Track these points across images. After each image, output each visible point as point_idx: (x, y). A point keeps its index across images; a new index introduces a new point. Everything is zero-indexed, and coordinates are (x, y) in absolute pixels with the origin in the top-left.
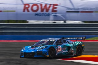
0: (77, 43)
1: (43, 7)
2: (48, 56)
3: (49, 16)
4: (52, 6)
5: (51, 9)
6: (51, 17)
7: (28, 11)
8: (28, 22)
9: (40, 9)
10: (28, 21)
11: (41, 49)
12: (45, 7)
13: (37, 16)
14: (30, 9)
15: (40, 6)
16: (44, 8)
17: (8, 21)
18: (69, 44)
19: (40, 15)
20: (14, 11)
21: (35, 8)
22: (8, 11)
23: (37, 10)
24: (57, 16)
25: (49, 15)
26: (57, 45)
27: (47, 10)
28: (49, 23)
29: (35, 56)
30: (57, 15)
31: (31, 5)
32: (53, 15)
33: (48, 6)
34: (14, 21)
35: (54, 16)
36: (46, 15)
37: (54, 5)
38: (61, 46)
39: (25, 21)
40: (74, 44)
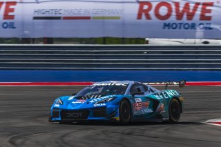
0: (171, 93)
1: (181, 9)
2: (118, 118)
3: (195, 29)
4: (200, 6)
5: (198, 12)
6: (199, 31)
7: (148, 17)
8: (147, 42)
9: (174, 13)
10: (147, 39)
11: (102, 102)
12: (184, 8)
13: (169, 28)
14: (152, 13)
15: (173, 7)
16: (183, 11)
17: (105, 40)
18: (155, 94)
19: (174, 26)
20: (118, 18)
21: (163, 11)
22: (103, 18)
23: (168, 15)
24: (210, 29)
25: (193, 26)
26: (133, 95)
27: (190, 16)
28: (195, 43)
29: (89, 118)
30: (212, 26)
31: (154, 5)
32: (202, 26)
33: (192, 6)
34: (116, 39)
35: (206, 28)
36: (186, 26)
37: (205, 4)
38: (140, 99)
39: (142, 40)
40: (165, 95)
